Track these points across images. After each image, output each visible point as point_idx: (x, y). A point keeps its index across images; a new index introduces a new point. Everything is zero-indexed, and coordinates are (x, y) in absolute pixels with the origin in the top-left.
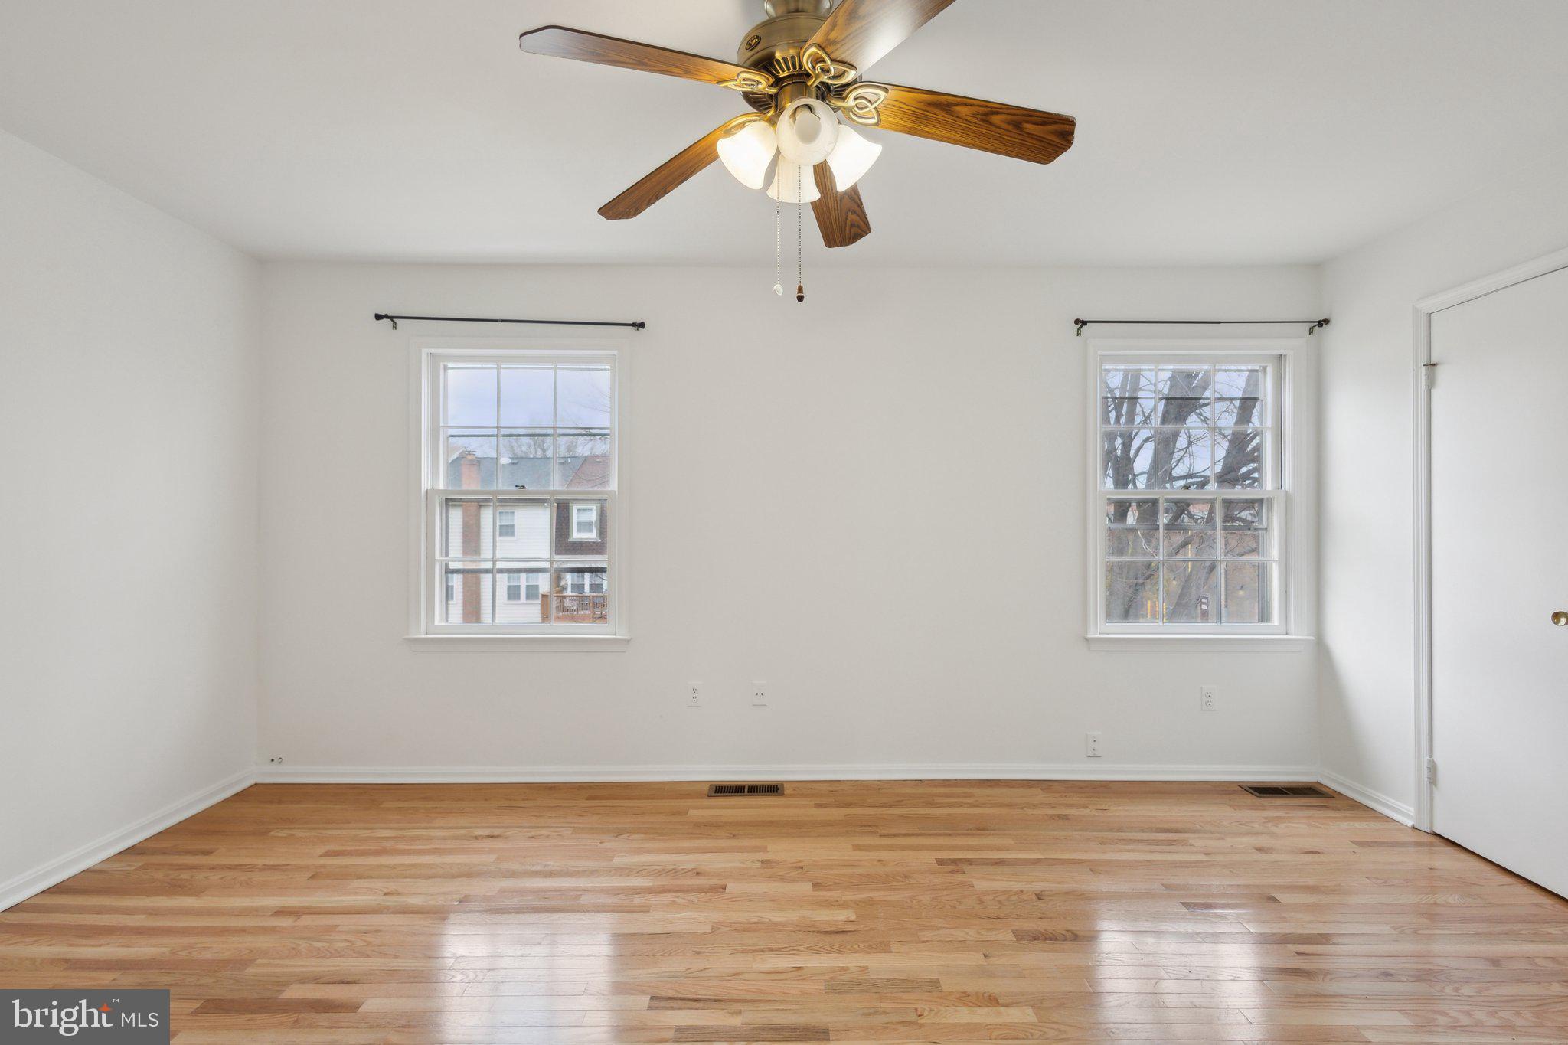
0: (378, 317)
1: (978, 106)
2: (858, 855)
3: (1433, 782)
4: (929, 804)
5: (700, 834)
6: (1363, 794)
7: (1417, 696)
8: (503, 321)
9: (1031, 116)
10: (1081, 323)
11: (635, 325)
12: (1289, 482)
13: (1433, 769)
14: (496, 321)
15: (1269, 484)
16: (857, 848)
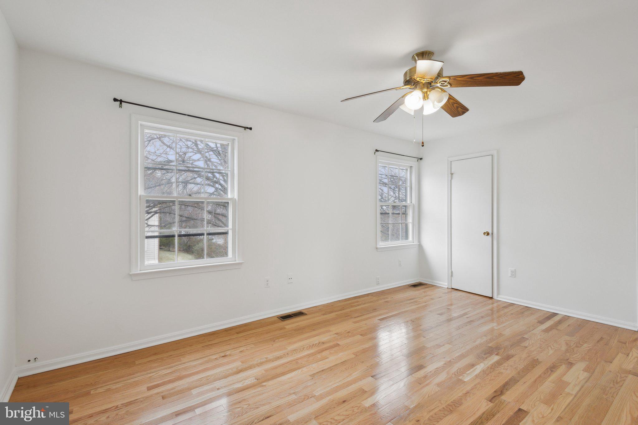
0: (115, 100)
1: (455, 101)
2: (357, 325)
3: (452, 276)
4: (352, 306)
5: (302, 332)
6: (433, 282)
7: (448, 256)
8: (188, 115)
9: (462, 107)
10: (377, 150)
11: (246, 128)
12: (414, 202)
13: (452, 272)
14: (185, 115)
15: (409, 202)
16: (355, 322)
